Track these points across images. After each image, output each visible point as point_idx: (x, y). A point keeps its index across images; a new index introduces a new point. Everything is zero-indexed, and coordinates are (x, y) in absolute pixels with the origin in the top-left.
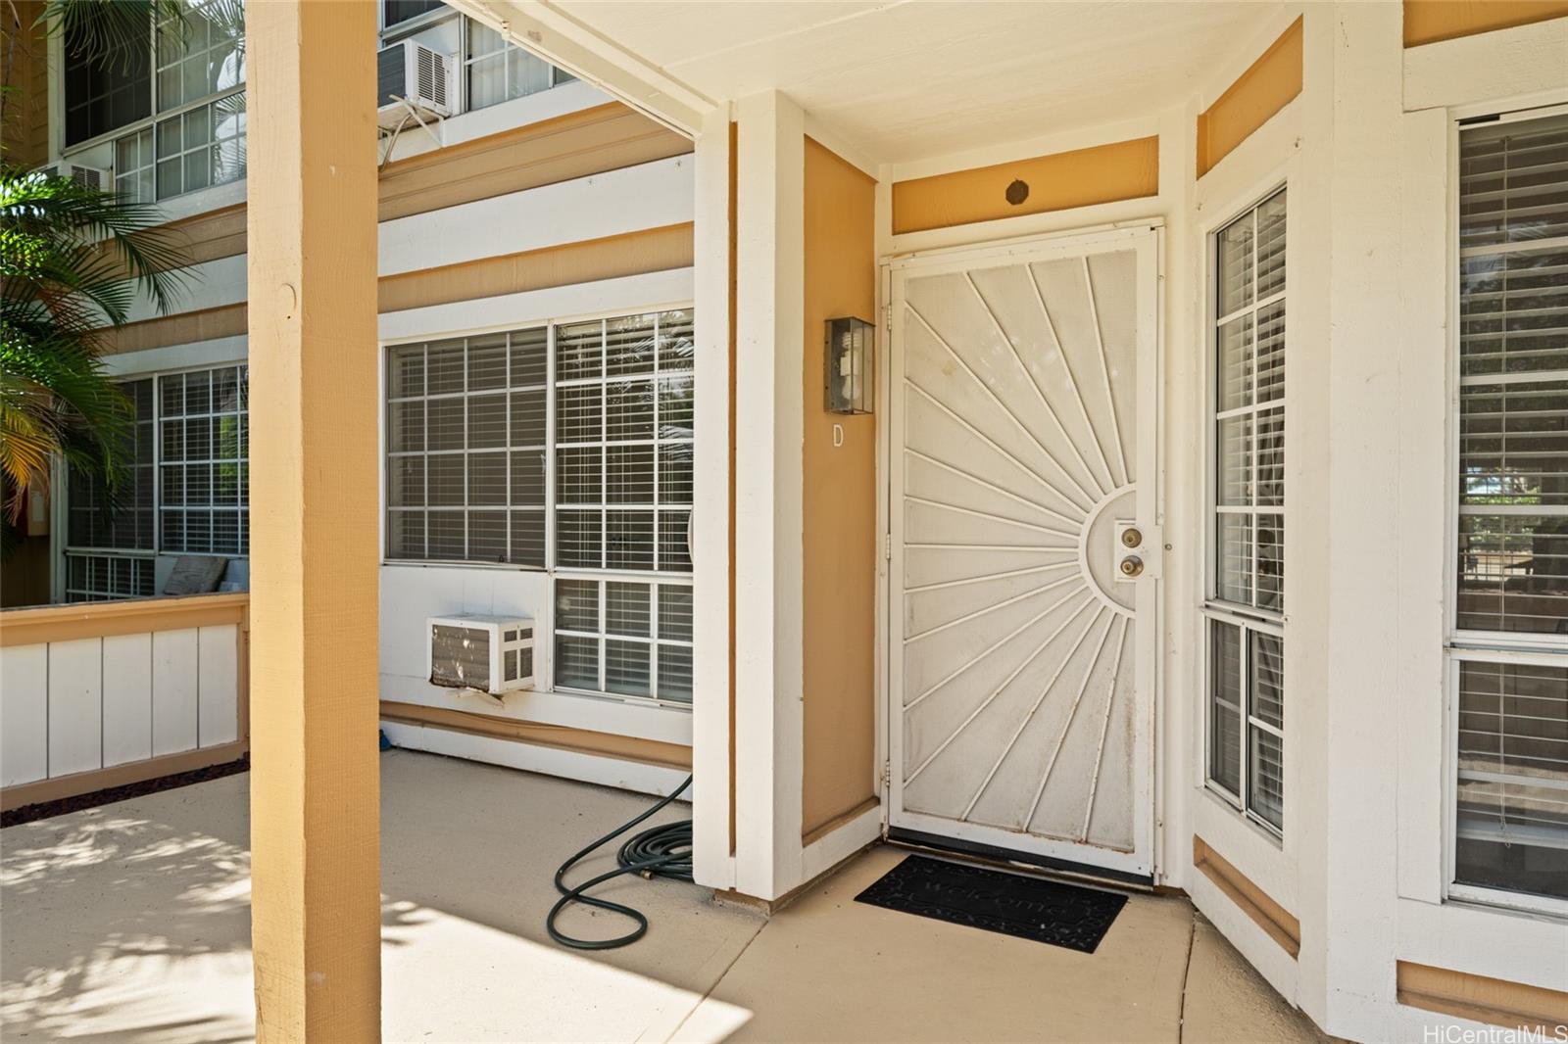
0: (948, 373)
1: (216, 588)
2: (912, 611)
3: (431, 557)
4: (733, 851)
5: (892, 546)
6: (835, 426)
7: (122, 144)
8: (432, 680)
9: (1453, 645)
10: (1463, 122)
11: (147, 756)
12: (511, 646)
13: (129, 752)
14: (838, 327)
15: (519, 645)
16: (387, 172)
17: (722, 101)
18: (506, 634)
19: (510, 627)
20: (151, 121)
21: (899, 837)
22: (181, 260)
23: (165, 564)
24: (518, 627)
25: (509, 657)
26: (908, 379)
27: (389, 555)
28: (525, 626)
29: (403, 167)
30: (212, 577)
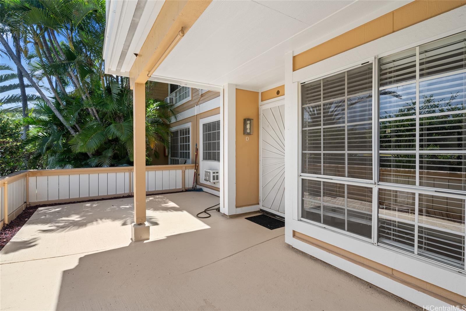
0: (268, 126)
1: (185, 164)
2: (264, 170)
3: (208, 159)
4: (224, 207)
5: (261, 158)
6: (246, 137)
7: (176, 93)
8: (205, 180)
9: (300, 176)
10: (301, 84)
11: (168, 189)
12: (214, 174)
13: (166, 188)
14: (245, 121)
15: (216, 174)
16: (202, 95)
17: (223, 86)
18: (213, 172)
19: (214, 171)
20: (178, 89)
21: (262, 211)
22: (179, 112)
23: (180, 160)
24: (216, 171)
25: (214, 176)
26: (263, 128)
27: (203, 159)
28: (217, 171)
29: (205, 94)
30: (184, 162)
